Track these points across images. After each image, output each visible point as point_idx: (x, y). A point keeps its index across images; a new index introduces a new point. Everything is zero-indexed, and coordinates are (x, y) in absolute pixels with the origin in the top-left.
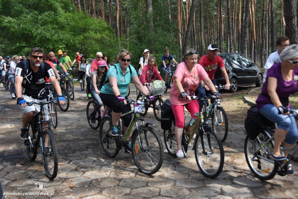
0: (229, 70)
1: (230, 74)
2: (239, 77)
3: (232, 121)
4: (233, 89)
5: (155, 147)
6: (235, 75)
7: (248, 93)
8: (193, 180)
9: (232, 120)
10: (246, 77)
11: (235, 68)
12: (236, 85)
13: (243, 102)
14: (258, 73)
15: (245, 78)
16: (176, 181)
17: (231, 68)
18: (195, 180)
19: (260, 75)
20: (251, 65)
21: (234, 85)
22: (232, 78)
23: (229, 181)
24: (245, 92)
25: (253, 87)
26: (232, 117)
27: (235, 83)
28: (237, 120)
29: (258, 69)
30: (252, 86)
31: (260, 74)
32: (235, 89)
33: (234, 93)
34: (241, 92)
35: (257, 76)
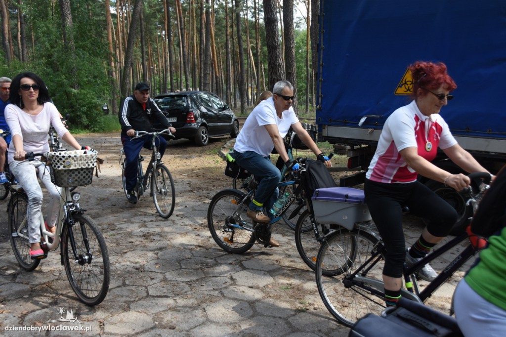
0: (196, 115)
1: (198, 121)
2: (210, 124)
3: (214, 186)
4: (203, 141)
5: (117, 228)
6: (204, 121)
7: (225, 146)
8: (188, 270)
9: (214, 184)
10: (219, 124)
11: (204, 113)
12: (206, 136)
13: (222, 159)
14: (233, 120)
15: (218, 126)
16: (164, 273)
17: (199, 112)
18: (191, 270)
19: (236, 122)
20: (224, 109)
21: (204, 136)
22: (201, 126)
23: (237, 266)
24: (219, 144)
25: (227, 138)
26: (212, 180)
27: (205, 133)
28: (221, 184)
29: (233, 114)
30: (226, 136)
31: (236, 120)
32: (205, 141)
33: (204, 147)
34: (214, 146)
35: (232, 123)
